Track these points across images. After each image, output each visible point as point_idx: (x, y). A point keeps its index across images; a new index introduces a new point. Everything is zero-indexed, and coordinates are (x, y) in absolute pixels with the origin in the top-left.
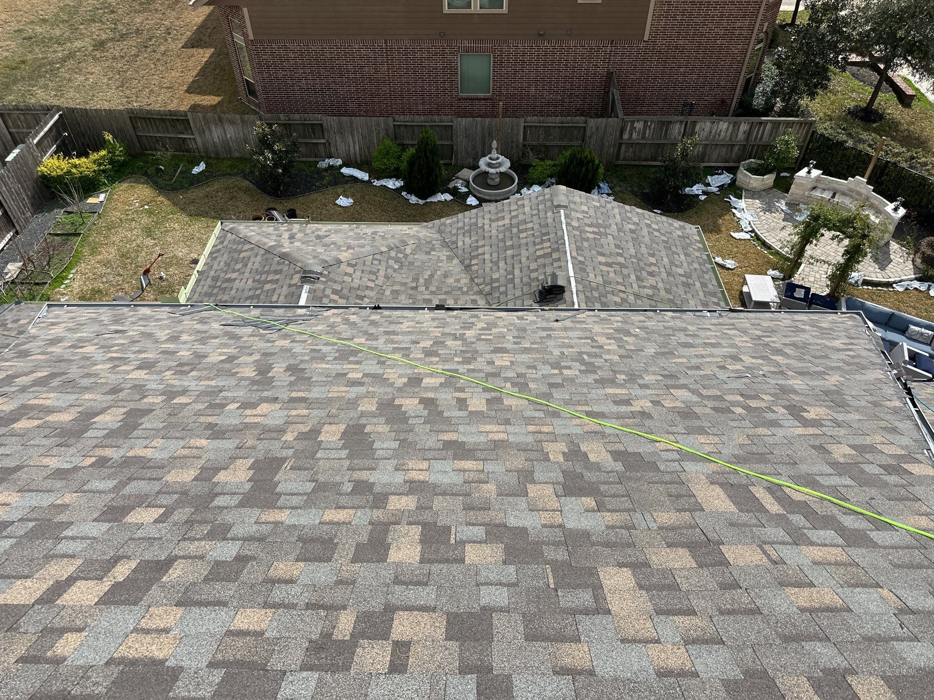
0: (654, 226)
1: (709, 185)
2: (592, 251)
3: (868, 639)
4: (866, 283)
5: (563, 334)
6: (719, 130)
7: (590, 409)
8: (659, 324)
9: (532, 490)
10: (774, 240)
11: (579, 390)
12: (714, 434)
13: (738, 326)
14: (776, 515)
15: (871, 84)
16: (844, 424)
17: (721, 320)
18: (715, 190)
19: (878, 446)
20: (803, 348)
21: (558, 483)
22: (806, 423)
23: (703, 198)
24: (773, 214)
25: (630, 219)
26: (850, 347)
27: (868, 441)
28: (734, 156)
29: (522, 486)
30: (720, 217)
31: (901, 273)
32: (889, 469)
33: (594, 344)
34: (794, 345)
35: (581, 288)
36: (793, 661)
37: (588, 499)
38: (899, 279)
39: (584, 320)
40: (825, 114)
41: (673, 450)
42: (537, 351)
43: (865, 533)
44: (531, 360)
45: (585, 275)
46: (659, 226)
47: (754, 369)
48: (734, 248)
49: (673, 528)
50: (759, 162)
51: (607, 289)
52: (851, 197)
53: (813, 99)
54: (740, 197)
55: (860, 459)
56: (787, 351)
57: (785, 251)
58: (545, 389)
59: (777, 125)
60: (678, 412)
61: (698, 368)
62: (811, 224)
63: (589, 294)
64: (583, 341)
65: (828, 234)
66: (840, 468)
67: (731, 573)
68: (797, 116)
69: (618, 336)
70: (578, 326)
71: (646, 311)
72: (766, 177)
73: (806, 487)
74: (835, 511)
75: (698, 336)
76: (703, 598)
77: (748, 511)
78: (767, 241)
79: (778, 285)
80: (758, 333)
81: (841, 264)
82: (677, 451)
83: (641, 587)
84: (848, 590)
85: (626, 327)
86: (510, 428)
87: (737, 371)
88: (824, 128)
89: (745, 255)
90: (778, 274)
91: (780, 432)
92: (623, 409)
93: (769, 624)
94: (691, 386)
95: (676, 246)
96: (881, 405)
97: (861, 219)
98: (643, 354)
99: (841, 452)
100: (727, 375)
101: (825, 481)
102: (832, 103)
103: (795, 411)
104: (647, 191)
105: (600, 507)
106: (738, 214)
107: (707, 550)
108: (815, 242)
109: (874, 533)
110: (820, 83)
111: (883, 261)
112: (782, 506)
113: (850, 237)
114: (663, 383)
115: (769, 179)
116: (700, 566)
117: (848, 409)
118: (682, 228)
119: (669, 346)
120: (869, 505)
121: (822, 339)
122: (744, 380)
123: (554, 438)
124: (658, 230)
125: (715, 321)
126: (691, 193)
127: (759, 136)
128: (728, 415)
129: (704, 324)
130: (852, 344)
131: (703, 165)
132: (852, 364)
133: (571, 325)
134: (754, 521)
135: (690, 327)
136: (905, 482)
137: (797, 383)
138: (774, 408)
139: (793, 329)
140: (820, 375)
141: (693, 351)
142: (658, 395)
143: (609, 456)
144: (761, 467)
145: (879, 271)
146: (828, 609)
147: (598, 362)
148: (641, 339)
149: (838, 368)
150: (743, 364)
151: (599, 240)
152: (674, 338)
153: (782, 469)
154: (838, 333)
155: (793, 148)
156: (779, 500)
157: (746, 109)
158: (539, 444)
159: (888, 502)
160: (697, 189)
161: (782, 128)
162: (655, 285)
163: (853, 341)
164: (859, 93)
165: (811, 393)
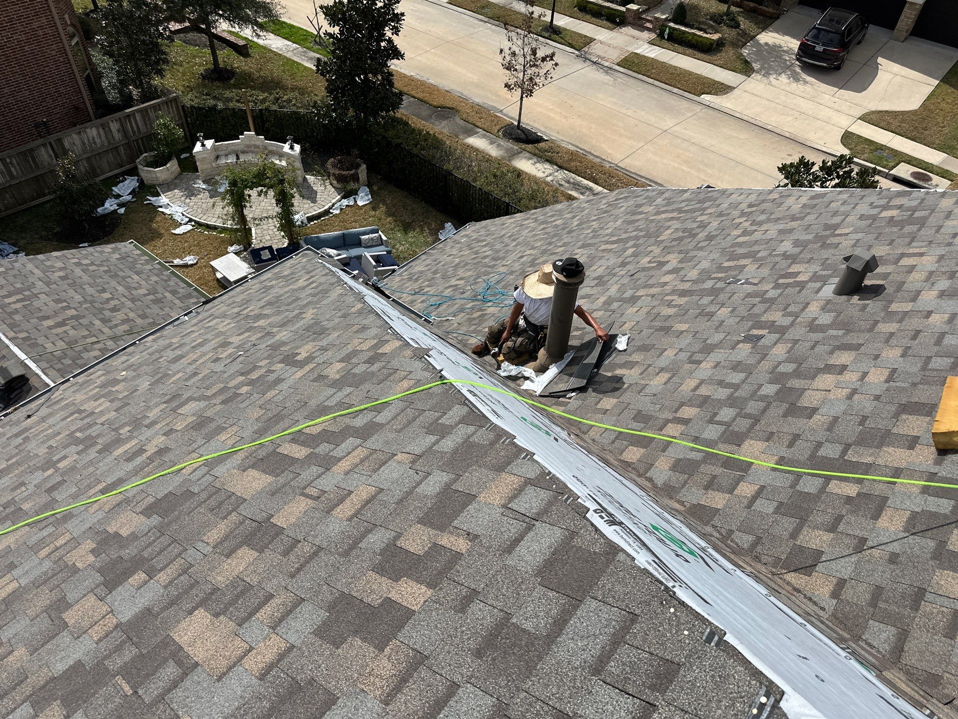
0: (85, 262)
1: (118, 196)
2: (31, 321)
3: (400, 502)
4: (310, 219)
5: (40, 428)
6: (91, 139)
7: (104, 484)
8: (142, 354)
9: (70, 616)
10: (215, 219)
11: (85, 473)
12: (231, 426)
13: (216, 314)
14: (306, 457)
15: (205, 46)
16: (329, 346)
17: (200, 317)
18: (129, 198)
19: (358, 348)
20: (277, 302)
21: (98, 586)
22: (301, 364)
23: (122, 211)
24: (198, 196)
25: (53, 267)
26: (311, 280)
27: (350, 348)
28: (124, 158)
29: (56, 622)
30: (151, 221)
31: (330, 199)
32: (370, 361)
33: (84, 415)
34: (269, 304)
35: (44, 365)
36: (358, 566)
37: (136, 577)
38: (331, 204)
39: (62, 396)
40: (184, 86)
41: (200, 466)
42: (18, 464)
43: (373, 422)
44: (15, 479)
45: (40, 349)
46: (90, 260)
47: (244, 344)
48: (184, 244)
49: (226, 538)
50: (152, 154)
51: (77, 349)
52: (253, 152)
53: (162, 76)
54: (158, 195)
55: (350, 367)
56: (266, 312)
57: (229, 224)
58: (44, 499)
59: (143, 112)
60: (192, 427)
61: (195, 374)
62: (233, 190)
63: (60, 366)
64: (69, 420)
65: (254, 193)
66: (337, 384)
67: (287, 536)
68: (159, 97)
69: (106, 390)
70: (56, 407)
71: (125, 349)
72: (168, 165)
73: (319, 417)
74: (347, 420)
75: (184, 344)
76: (274, 576)
77: (283, 472)
78: (209, 223)
79: (244, 257)
80: (236, 310)
81: (281, 213)
82: (203, 464)
83: (217, 615)
84: (375, 476)
85: (111, 377)
86: (16, 572)
87: (230, 355)
88: (190, 100)
89: (198, 245)
90: (238, 247)
91: (284, 386)
92: (139, 460)
93: (331, 552)
94: (195, 395)
95: (121, 270)
96: (349, 314)
97: (270, 168)
98: (138, 393)
99: (334, 371)
100: (223, 365)
101: (331, 403)
102: (184, 74)
103: (290, 360)
104: (58, 229)
105: (151, 574)
106: (167, 211)
107: (262, 533)
108: (248, 205)
109: (378, 417)
110: (160, 59)
111: (310, 195)
112: (309, 446)
113: (271, 187)
114: (169, 409)
115: (173, 166)
116: (261, 551)
117: (328, 332)
118: (114, 250)
119: (161, 370)
120: (368, 399)
121: (288, 286)
122: (238, 360)
123: (75, 542)
124: (92, 264)
125: (194, 321)
126: (106, 212)
127: (135, 129)
128: (238, 399)
129: (186, 329)
130: (312, 277)
131: (98, 180)
132: (318, 294)
133: (49, 410)
134: (291, 476)
135: (174, 340)
136: (384, 363)
137: (283, 335)
138: (272, 368)
139: (263, 290)
140: (298, 317)
141: (184, 361)
142: (167, 424)
143: (142, 517)
144: (282, 425)
145: (313, 205)
146: (368, 502)
147: (94, 431)
148: (131, 380)
149: (309, 303)
150: (233, 345)
151: (31, 304)
152: (163, 359)
153: (298, 416)
154: (300, 274)
155: (174, 128)
156: (303, 444)
157: (104, 109)
158: (60, 563)
159: (379, 387)
160: (110, 205)
161: (152, 114)
162: (126, 317)
163: (311, 274)
164: (201, 57)
165: (297, 337)
